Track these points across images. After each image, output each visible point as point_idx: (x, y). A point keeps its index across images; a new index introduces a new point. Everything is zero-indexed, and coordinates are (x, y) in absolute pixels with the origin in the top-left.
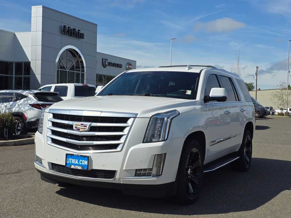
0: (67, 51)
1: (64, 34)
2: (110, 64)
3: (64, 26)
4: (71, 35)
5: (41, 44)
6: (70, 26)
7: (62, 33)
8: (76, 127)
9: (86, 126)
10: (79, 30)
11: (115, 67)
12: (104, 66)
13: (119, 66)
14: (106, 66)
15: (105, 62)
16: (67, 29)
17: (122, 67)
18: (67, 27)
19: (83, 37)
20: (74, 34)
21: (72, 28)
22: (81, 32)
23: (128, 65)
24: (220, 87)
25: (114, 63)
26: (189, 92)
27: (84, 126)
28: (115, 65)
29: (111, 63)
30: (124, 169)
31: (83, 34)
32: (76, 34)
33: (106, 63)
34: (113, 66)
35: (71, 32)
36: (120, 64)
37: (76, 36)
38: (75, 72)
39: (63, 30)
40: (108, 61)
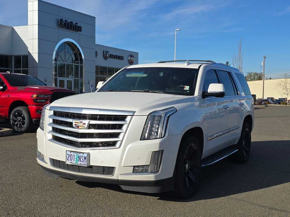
0: (64, 43)
1: (61, 27)
2: (111, 56)
3: (61, 19)
4: (68, 28)
5: (37, 37)
6: (66, 19)
7: (59, 27)
8: (75, 125)
9: (85, 124)
10: (76, 23)
11: (117, 59)
12: (105, 58)
13: (120, 58)
14: (107, 58)
15: (106, 54)
16: (64, 22)
17: (123, 59)
18: (64, 20)
19: (80, 30)
20: (71, 27)
21: (69, 21)
22: (78, 25)
23: (130, 56)
24: (219, 83)
25: (115, 56)
26: (187, 88)
27: (83, 124)
28: (117, 57)
29: (113, 55)
30: (122, 165)
31: (81, 27)
32: (74, 26)
33: (107, 56)
34: (114, 58)
35: (68, 25)
36: (122, 56)
37: (73, 29)
38: (74, 64)
39: (60, 23)
40: (109, 53)
